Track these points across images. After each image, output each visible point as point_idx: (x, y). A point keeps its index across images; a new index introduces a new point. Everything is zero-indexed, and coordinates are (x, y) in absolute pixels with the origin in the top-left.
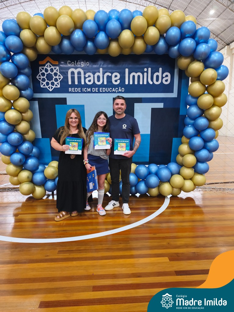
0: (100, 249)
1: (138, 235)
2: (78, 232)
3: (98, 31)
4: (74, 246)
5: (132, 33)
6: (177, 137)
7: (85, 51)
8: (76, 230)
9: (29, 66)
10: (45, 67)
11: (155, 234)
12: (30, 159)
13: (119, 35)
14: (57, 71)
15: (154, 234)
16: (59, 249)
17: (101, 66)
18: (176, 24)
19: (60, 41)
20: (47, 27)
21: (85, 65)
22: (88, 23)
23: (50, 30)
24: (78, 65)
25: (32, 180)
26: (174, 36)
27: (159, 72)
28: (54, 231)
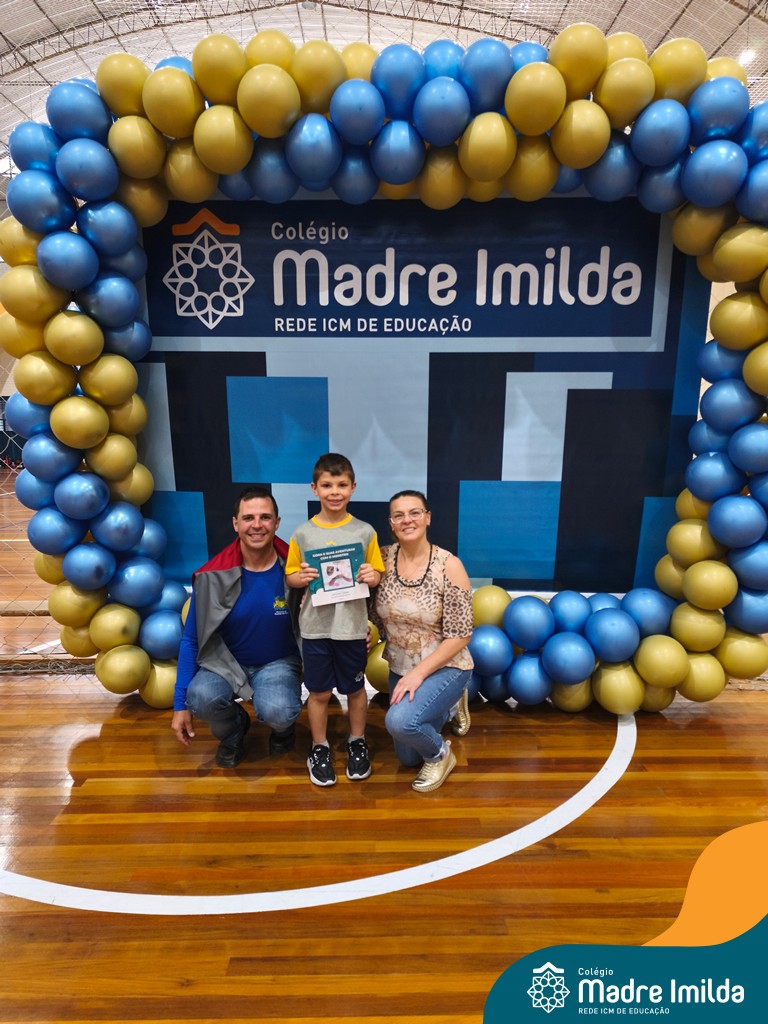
0: (392, 957)
1: (538, 891)
2: (306, 866)
3: (388, 120)
4: (291, 937)
5: (508, 123)
6: (658, 494)
7: (336, 191)
8: (295, 857)
9: (138, 244)
10: (193, 246)
11: (601, 887)
12: (133, 565)
13: (462, 130)
14: (235, 257)
15: (600, 891)
16: (232, 948)
17: (392, 240)
18: (671, 90)
19: (249, 159)
20: (204, 109)
21: (334, 238)
22: (349, 91)
23: (214, 118)
24: (309, 237)
25: (137, 640)
26: (665, 134)
27: (599, 263)
28: (214, 857)
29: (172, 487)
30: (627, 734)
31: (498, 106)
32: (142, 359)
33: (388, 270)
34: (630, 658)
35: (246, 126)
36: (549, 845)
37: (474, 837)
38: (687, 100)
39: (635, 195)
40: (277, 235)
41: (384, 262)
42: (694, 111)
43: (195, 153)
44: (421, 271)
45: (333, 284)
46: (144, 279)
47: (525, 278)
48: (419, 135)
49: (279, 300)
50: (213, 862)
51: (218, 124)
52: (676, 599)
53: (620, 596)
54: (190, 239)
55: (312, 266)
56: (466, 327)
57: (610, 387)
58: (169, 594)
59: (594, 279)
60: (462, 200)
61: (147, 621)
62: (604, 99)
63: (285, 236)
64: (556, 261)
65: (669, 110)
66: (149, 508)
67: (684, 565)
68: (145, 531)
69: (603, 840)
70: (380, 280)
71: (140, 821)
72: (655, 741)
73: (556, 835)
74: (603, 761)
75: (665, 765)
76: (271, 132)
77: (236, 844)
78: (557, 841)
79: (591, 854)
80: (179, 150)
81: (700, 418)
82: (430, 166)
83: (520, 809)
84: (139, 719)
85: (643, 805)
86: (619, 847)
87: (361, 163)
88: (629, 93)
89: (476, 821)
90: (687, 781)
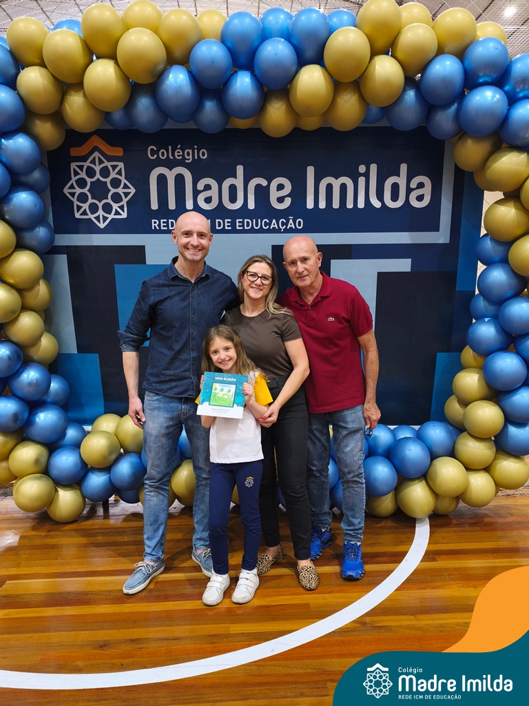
3: (235, 70)
6: (448, 349)
7: (196, 123)
9: (42, 164)
10: (87, 164)
12: (42, 411)
13: (292, 78)
14: (119, 173)
17: (241, 160)
18: (450, 47)
19: (127, 100)
20: (91, 61)
21: (196, 158)
22: (204, 48)
23: (99, 69)
24: (176, 157)
25: (45, 471)
26: (446, 81)
27: (399, 176)
28: (104, 641)
29: (74, 350)
30: (422, 533)
31: (319, 60)
32: (47, 253)
33: (239, 182)
34: (425, 475)
35: (124, 75)
36: (361, 622)
37: (305, 618)
38: (461, 54)
39: (425, 125)
40: (152, 156)
41: (235, 177)
42: (467, 63)
43: (85, 96)
44: (264, 183)
45: (196, 193)
46: (48, 190)
47: (343, 188)
48: (259, 82)
49: (154, 206)
50: (103, 645)
51: (102, 73)
52: (459, 428)
53: (417, 427)
54: (84, 159)
55: (180, 180)
56: (299, 225)
57: (409, 270)
58: (71, 433)
59: (395, 187)
60: (294, 129)
61: (54, 454)
62: (399, 55)
63: (158, 156)
64: (367, 175)
65: (448, 63)
66: (54, 366)
67: (465, 403)
68: (52, 384)
69: (403, 617)
70: (233, 189)
71: (47, 615)
72: (443, 537)
73: (367, 614)
74: (404, 554)
75: (451, 556)
76: (144, 80)
77: (123, 631)
78: (368, 619)
79: (394, 628)
80: (72, 92)
81: (477, 292)
82: (268, 105)
83: (341, 595)
84: (49, 531)
85: (433, 588)
86: (415, 622)
87: (215, 102)
88: (418, 50)
89: (307, 606)
90: (466, 569)
